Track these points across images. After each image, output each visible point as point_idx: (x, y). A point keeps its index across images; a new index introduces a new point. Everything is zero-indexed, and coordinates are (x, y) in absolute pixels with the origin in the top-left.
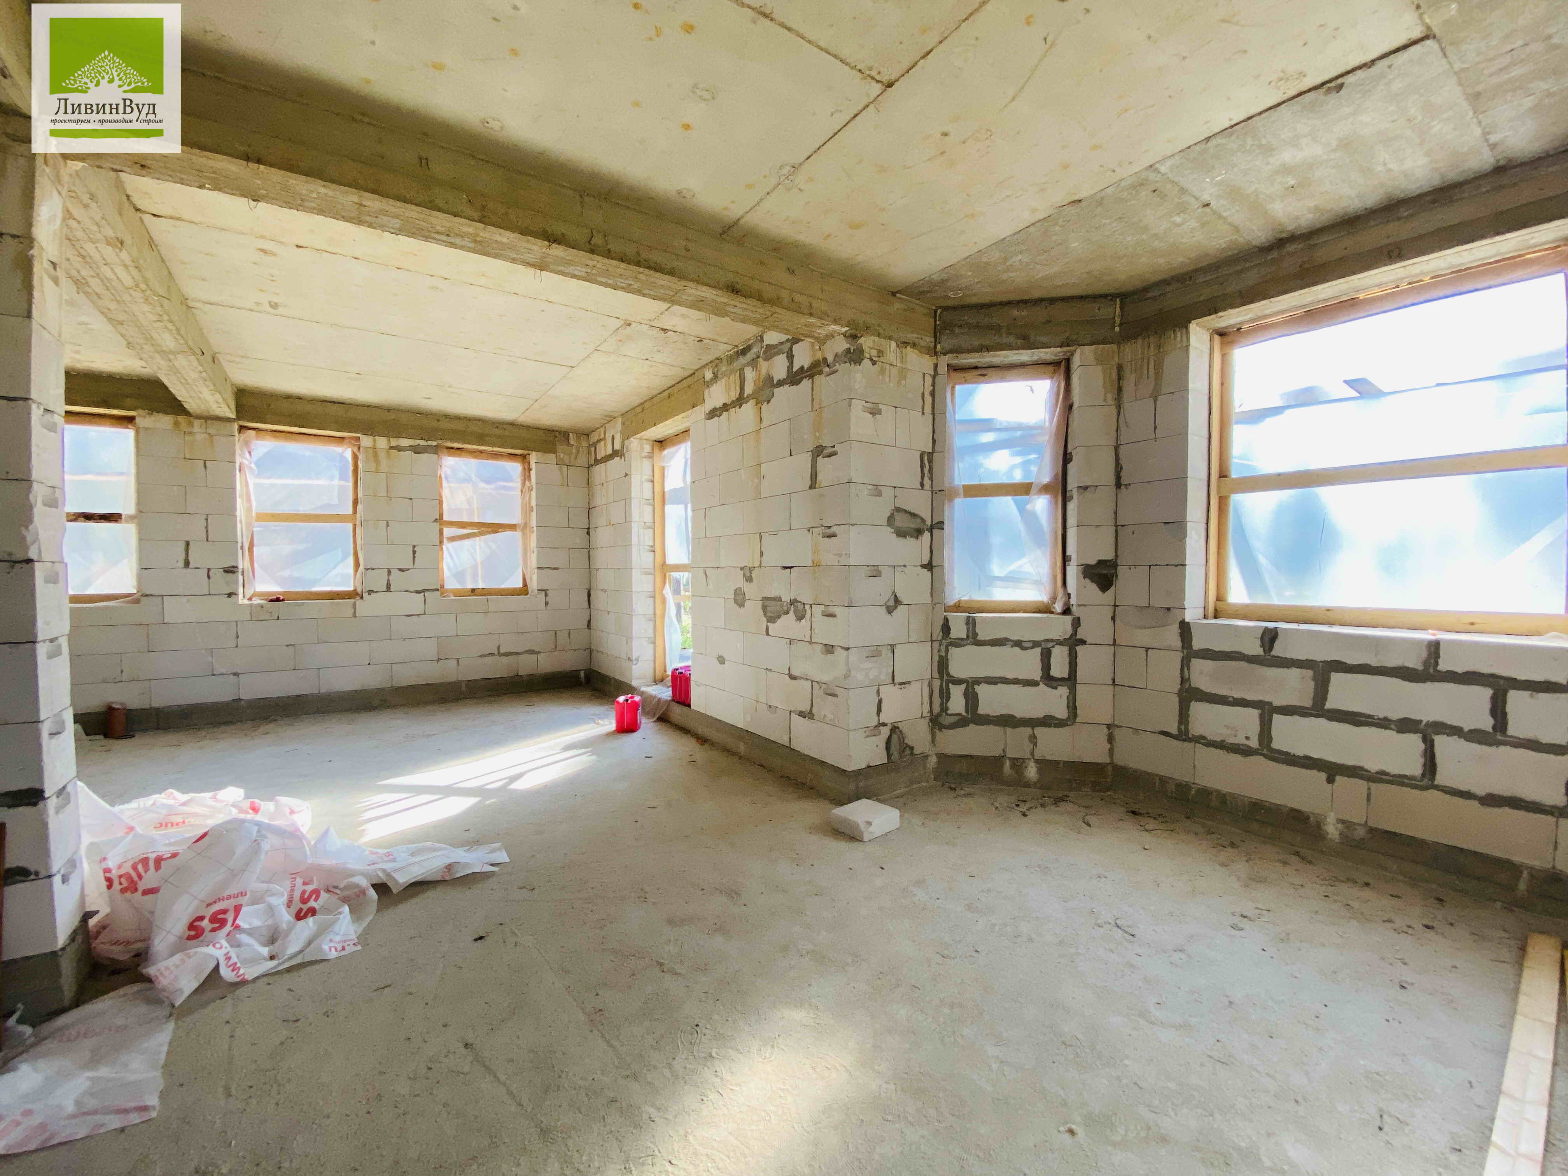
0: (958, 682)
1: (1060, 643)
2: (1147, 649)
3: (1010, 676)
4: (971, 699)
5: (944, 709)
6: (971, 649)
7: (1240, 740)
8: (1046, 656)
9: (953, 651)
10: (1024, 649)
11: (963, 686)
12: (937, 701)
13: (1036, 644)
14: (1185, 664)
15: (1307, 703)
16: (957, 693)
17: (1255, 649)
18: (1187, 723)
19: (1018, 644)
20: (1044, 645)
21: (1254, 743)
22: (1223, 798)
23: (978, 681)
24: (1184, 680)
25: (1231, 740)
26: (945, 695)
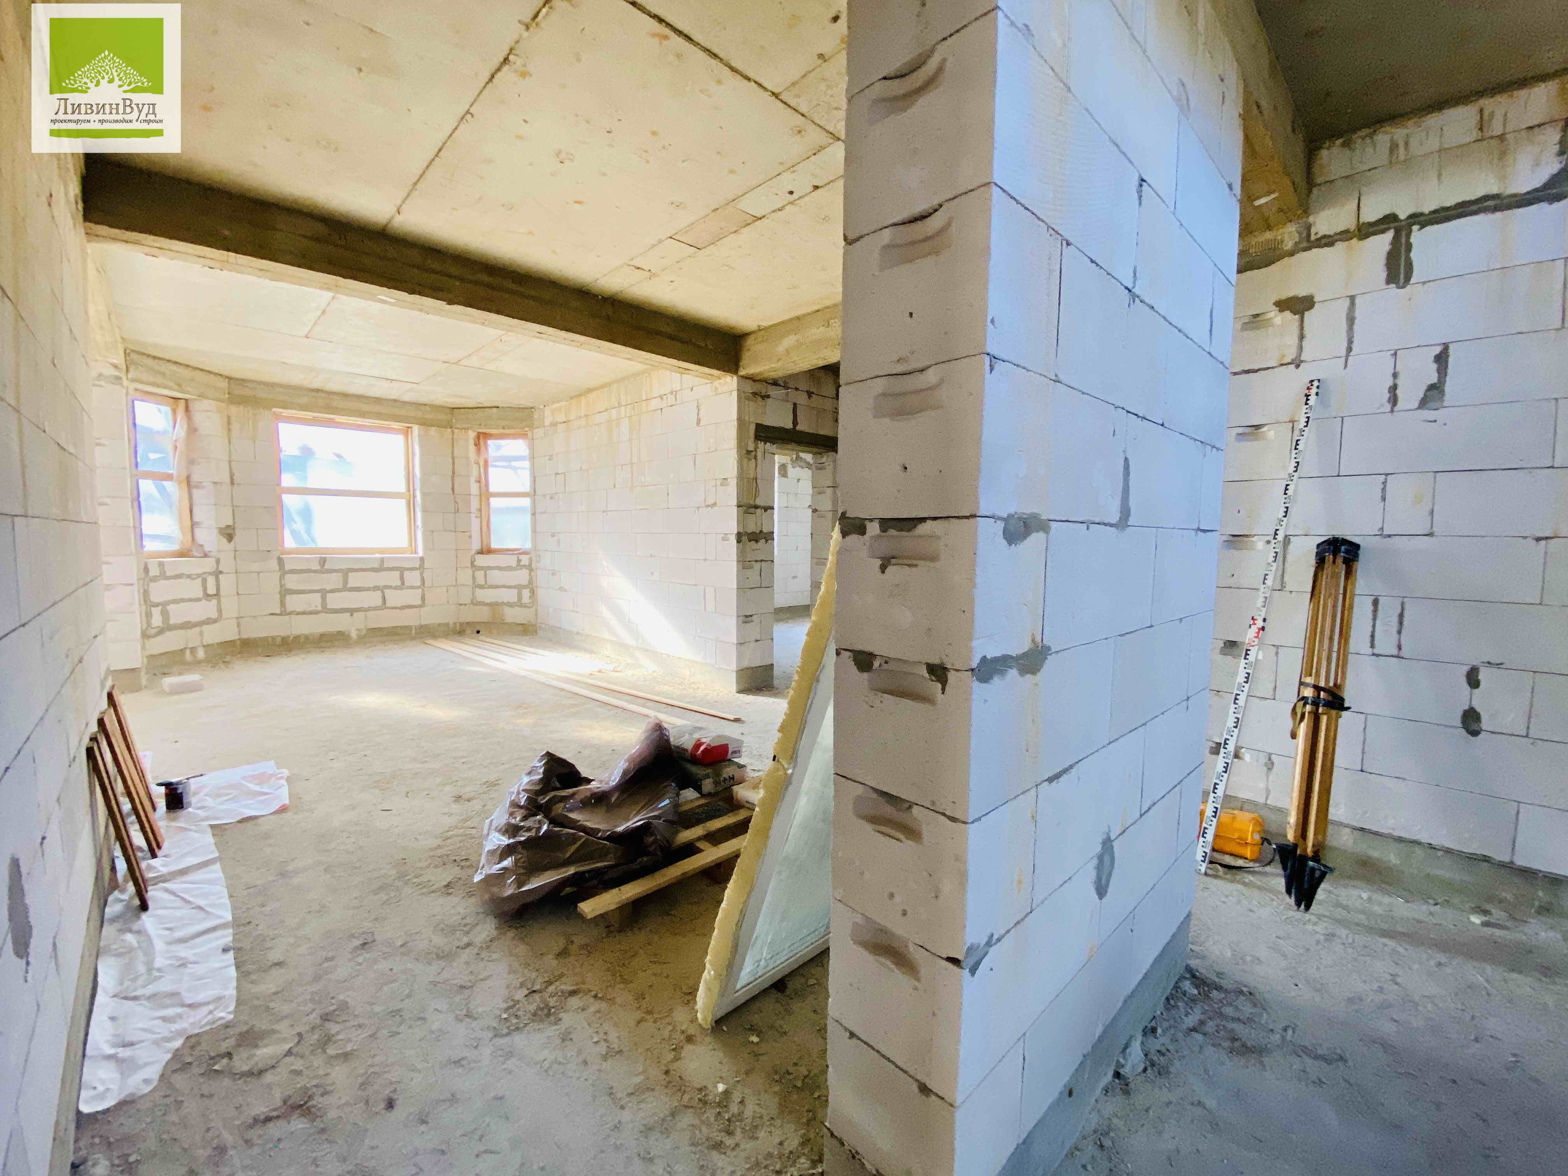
0: (157, 605)
1: (211, 574)
2: (258, 573)
3: (187, 597)
4: (165, 614)
5: (149, 625)
6: (163, 582)
7: (313, 608)
8: (204, 582)
9: (152, 585)
10: (193, 579)
11: (160, 608)
12: (144, 620)
13: (199, 575)
14: (282, 578)
15: (341, 586)
16: (156, 612)
17: (316, 567)
18: (285, 607)
19: (189, 576)
20: (204, 576)
21: (320, 608)
22: (307, 637)
23: (168, 603)
24: (281, 586)
25: (310, 609)
26: (149, 615)
